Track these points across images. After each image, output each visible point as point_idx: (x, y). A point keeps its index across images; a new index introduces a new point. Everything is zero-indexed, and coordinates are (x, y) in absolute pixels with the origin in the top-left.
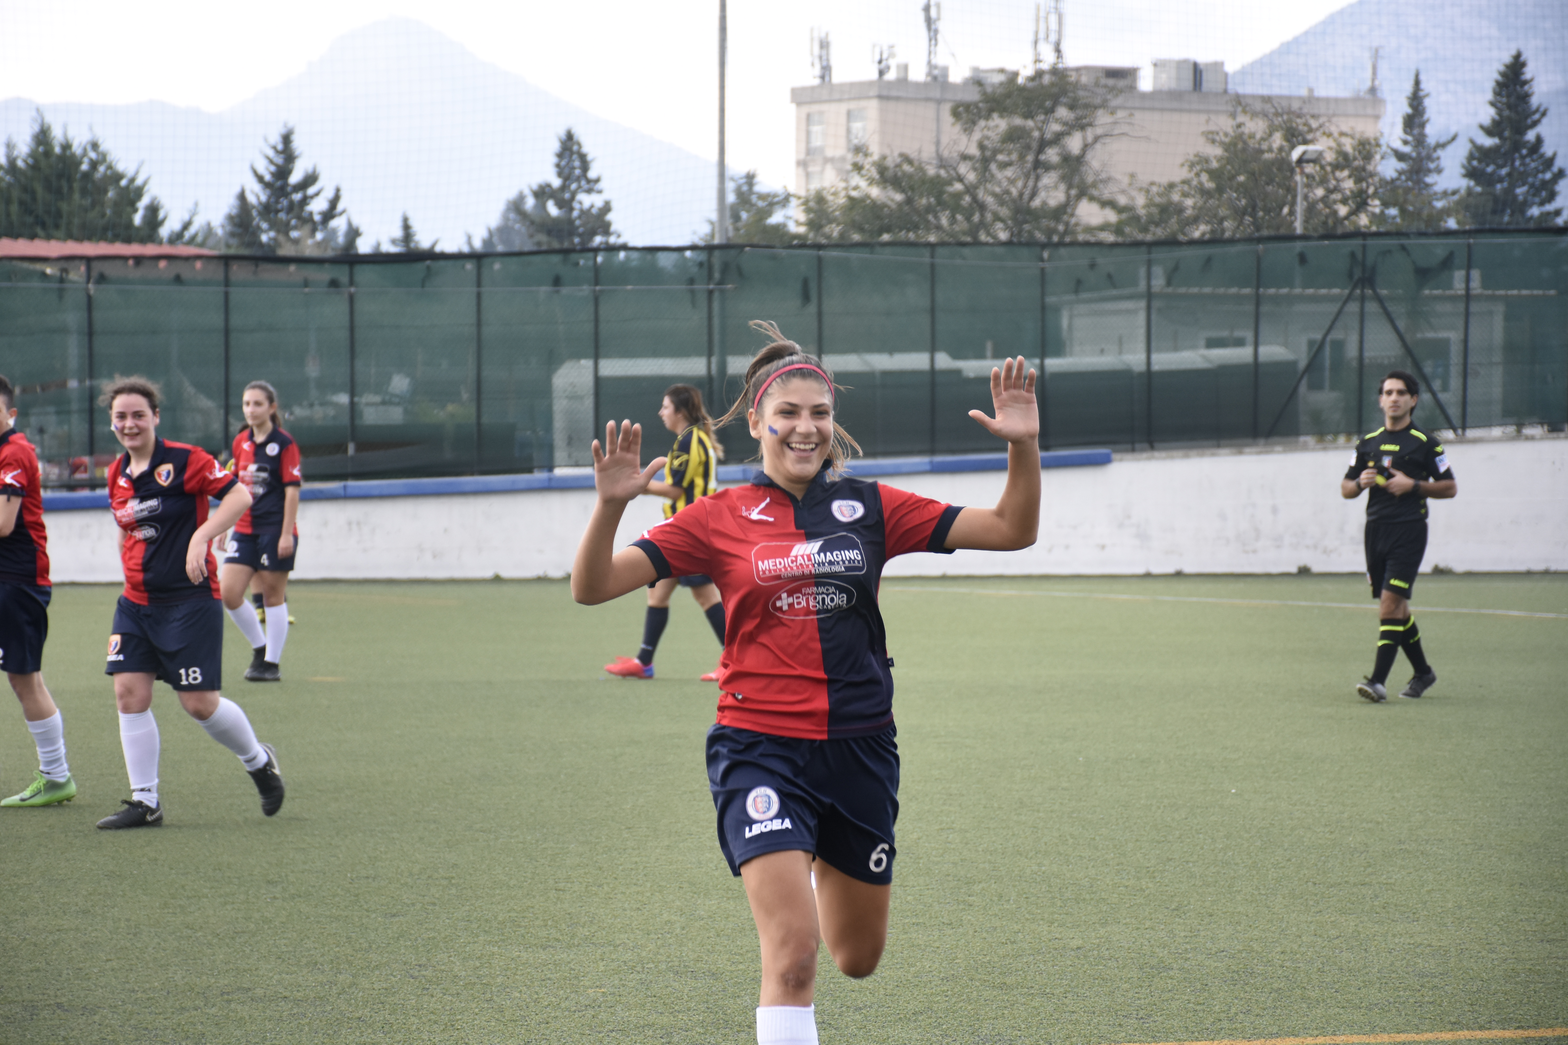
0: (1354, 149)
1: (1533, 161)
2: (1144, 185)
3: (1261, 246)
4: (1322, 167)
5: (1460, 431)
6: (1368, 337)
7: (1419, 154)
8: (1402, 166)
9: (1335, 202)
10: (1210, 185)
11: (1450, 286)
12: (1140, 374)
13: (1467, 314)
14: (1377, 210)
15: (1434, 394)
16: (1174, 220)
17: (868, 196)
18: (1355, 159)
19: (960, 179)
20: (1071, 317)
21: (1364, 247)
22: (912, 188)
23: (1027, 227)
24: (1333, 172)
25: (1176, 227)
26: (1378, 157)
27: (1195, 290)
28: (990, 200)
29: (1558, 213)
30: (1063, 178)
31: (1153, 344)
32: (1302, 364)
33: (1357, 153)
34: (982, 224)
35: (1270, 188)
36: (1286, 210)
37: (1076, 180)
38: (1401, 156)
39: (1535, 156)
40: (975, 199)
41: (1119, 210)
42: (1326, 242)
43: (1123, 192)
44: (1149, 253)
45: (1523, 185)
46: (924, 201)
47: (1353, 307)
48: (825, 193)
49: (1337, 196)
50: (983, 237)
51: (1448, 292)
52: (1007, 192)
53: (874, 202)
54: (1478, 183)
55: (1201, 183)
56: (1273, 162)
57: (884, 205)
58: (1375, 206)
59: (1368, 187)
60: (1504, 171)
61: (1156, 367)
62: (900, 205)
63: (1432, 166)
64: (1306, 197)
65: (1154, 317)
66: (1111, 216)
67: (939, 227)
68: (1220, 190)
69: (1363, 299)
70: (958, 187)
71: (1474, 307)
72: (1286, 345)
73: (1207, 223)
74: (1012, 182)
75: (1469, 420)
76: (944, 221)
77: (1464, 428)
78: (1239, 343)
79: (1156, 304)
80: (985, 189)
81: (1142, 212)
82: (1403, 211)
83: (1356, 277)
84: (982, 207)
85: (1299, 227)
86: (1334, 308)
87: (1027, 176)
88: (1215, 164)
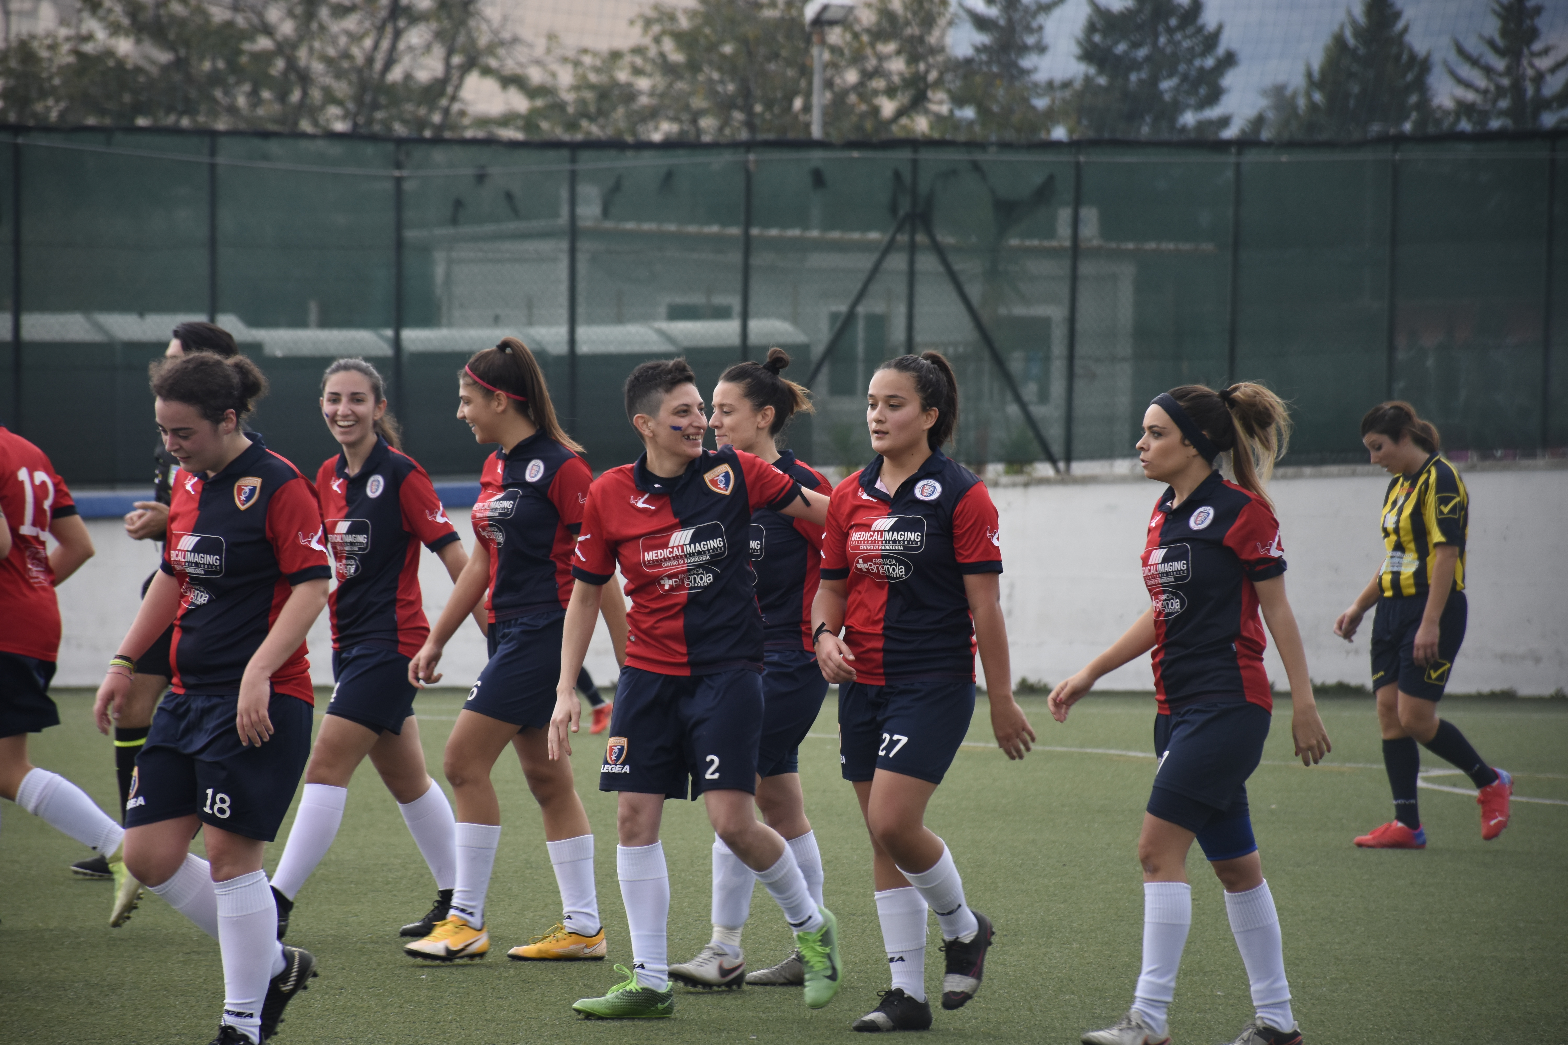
0: (906, 7)
1: (1186, 37)
2: (571, 54)
3: (752, 157)
4: (856, 36)
5: (1061, 465)
6: (922, 309)
7: (1010, 20)
8: (983, 39)
9: (876, 93)
10: (677, 57)
11: (1051, 233)
12: (558, 359)
13: (1074, 278)
14: (944, 109)
15: (1023, 406)
16: (620, 112)
17: (110, 53)
18: (907, 23)
19: (268, 30)
20: (450, 262)
21: (915, 163)
22: (187, 44)
23: (379, 115)
24: (872, 45)
25: (622, 125)
26: (942, 22)
27: (648, 226)
28: (318, 67)
29: (1225, 122)
30: (439, 35)
31: (581, 310)
32: (818, 350)
33: (909, 15)
34: (305, 108)
35: (772, 67)
36: (798, 103)
37: (461, 39)
38: (981, 23)
39: (1190, 30)
40: (292, 64)
41: (532, 92)
42: (855, 154)
43: (538, 62)
44: (573, 160)
45: (1170, 76)
46: (207, 65)
47: (897, 262)
48: (35, 44)
49: (879, 84)
50: (306, 126)
51: (1046, 243)
52: (346, 55)
53: (121, 64)
54: (1101, 70)
55: (662, 55)
56: (779, 23)
57: (138, 70)
58: (941, 102)
59: (927, 72)
60: (1142, 53)
61: (583, 348)
62: (165, 69)
63: (1030, 40)
64: (829, 84)
65: (582, 267)
66: (520, 103)
67: (233, 110)
68: (693, 66)
69: (912, 249)
70: (264, 43)
71: (1086, 268)
72: (794, 319)
73: (675, 119)
74: (355, 38)
75: (1078, 446)
76: (241, 101)
77: (1069, 459)
78: (722, 313)
79: (585, 246)
80: (311, 50)
81: (569, 97)
82: (983, 111)
83: (901, 213)
84: (305, 79)
85: (816, 132)
86: (866, 262)
87: (381, 30)
88: (684, 23)
